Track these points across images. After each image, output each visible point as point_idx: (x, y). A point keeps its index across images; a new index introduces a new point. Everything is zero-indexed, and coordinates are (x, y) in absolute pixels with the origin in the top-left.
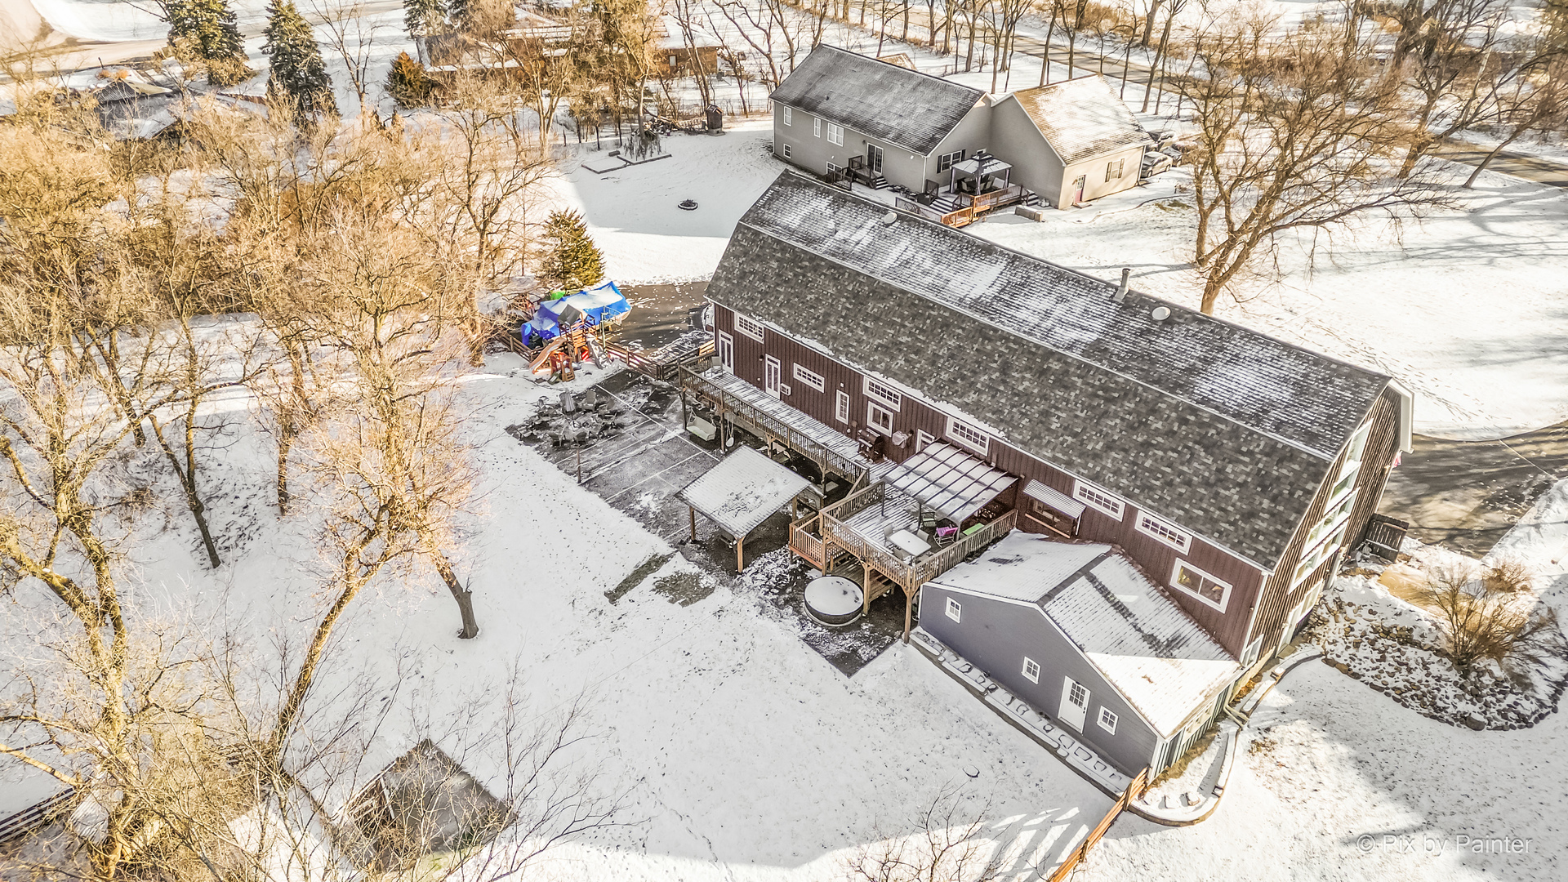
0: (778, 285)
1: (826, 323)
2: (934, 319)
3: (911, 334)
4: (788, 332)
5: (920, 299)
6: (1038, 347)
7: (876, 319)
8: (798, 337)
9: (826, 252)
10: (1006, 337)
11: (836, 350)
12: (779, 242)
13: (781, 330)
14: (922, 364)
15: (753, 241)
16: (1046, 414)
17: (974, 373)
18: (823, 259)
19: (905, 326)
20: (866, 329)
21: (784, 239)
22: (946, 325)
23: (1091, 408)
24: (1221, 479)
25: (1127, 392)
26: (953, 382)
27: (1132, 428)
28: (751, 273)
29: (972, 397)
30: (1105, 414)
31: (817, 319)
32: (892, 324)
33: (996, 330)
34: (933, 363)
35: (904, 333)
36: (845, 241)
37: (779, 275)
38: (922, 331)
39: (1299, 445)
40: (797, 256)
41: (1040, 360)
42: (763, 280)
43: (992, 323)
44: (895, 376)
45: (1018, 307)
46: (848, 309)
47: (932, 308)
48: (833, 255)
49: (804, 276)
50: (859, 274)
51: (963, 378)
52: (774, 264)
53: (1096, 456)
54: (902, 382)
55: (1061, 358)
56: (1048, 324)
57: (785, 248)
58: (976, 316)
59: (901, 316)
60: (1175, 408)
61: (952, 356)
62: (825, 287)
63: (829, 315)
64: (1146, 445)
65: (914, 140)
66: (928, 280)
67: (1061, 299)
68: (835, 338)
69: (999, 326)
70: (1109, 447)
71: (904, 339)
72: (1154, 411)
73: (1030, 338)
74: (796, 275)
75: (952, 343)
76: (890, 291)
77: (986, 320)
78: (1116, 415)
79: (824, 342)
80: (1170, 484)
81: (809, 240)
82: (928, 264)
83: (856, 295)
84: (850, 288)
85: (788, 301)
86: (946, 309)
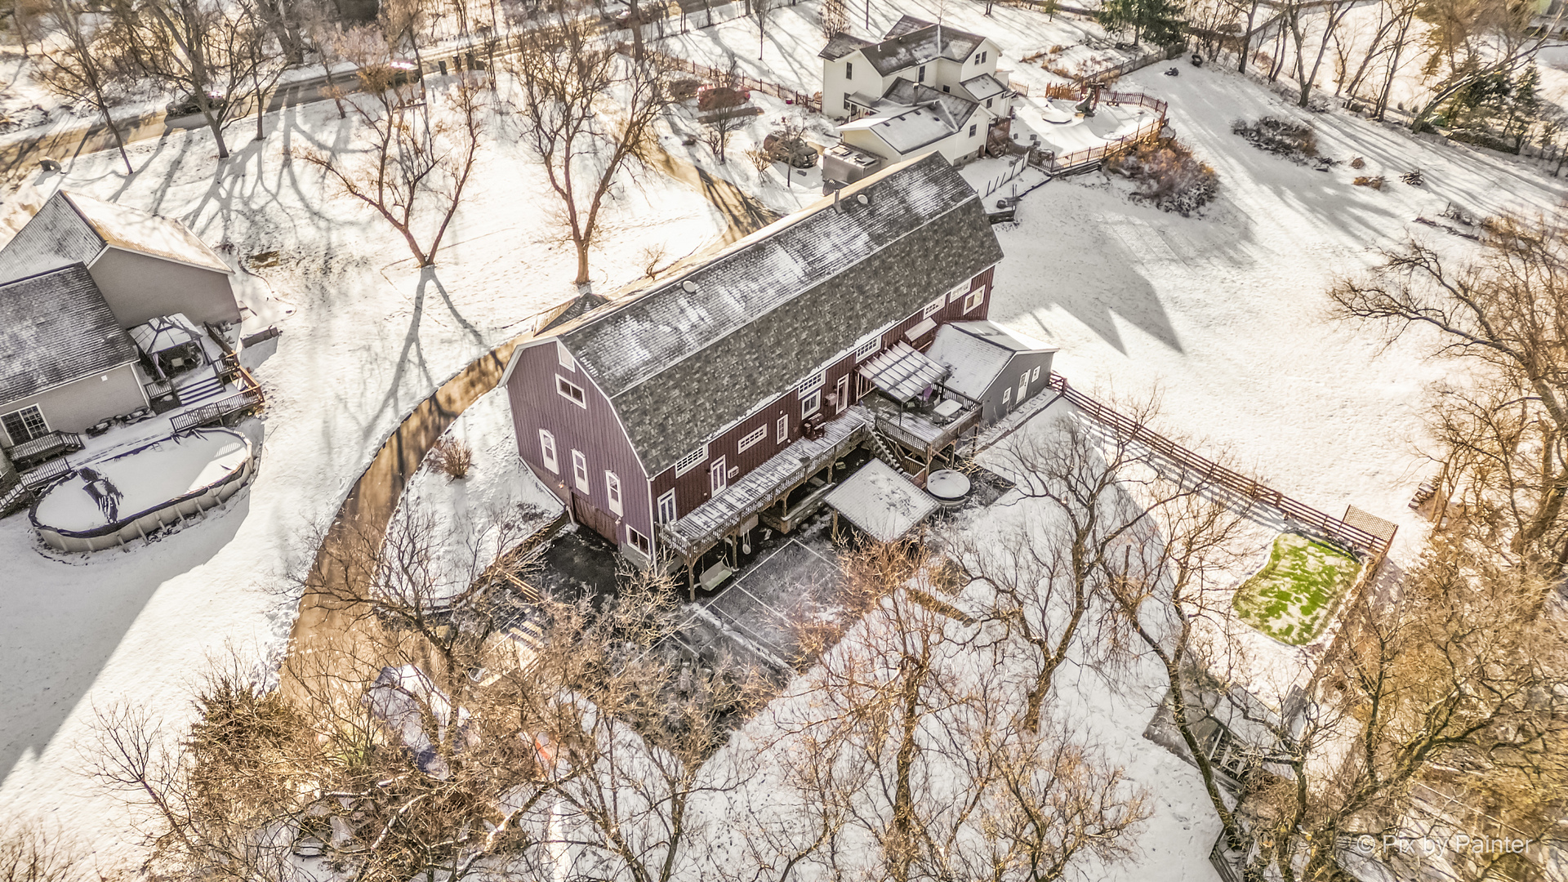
0: (695, 401)
1: (754, 383)
2: (806, 307)
3: (804, 328)
4: (740, 418)
5: (787, 304)
6: (861, 263)
7: (778, 343)
8: (749, 412)
9: (701, 344)
10: (845, 275)
11: (779, 389)
12: (660, 376)
13: (734, 423)
14: (827, 337)
15: (639, 398)
16: (896, 290)
17: (852, 309)
18: (705, 350)
19: (796, 329)
20: (780, 356)
21: (661, 369)
22: (814, 302)
23: (907, 265)
24: (964, 241)
25: (909, 241)
26: (849, 326)
27: (926, 256)
28: (666, 418)
29: (864, 323)
30: (914, 262)
31: (746, 387)
32: (789, 335)
33: (837, 276)
34: (831, 329)
35: (801, 333)
36: (694, 326)
37: (688, 395)
38: (807, 320)
39: (966, 200)
40: (685, 369)
41: (870, 268)
42: (680, 411)
43: (833, 275)
44: (823, 359)
45: (823, 257)
46: (756, 359)
47: (798, 302)
48: (708, 340)
49: (706, 374)
50: (738, 331)
51: (851, 318)
52: (676, 392)
53: (929, 284)
54: (828, 358)
55: (875, 257)
56: (845, 250)
57: (669, 374)
58: (822, 280)
59: (789, 325)
60: (927, 230)
61: (834, 314)
62: (727, 364)
63: (751, 375)
64: (936, 257)
65: (89, 359)
66: (771, 292)
67: (827, 235)
68: (770, 383)
69: (836, 273)
70: (928, 275)
71: (804, 336)
72: (924, 240)
73: (855, 263)
74: (699, 381)
75: (827, 307)
76: (767, 321)
77: (828, 277)
78: (917, 258)
79: (767, 394)
80: (956, 263)
81: (679, 349)
82: (754, 286)
83: (752, 345)
84: (743, 345)
85: (715, 401)
86: (805, 294)
